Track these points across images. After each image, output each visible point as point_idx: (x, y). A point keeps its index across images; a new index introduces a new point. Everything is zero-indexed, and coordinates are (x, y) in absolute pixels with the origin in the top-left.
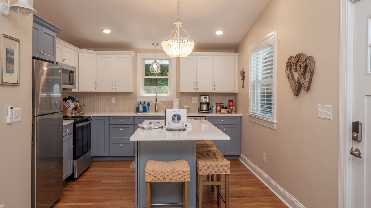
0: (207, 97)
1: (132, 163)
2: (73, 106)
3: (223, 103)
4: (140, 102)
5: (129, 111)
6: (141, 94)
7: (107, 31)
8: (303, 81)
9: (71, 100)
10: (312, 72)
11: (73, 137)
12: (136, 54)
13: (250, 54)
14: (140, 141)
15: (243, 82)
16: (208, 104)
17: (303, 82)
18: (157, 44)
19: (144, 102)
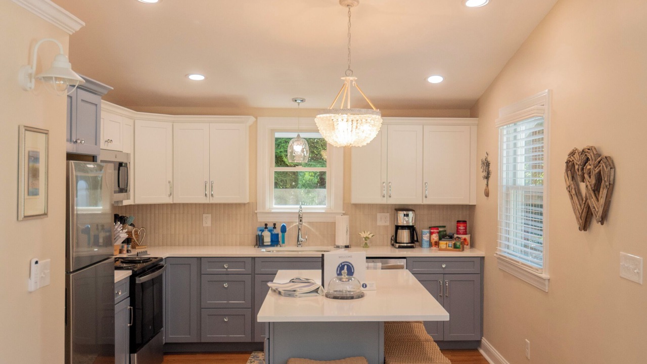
0: (411, 214)
1: (250, 358)
2: (124, 236)
3: (444, 227)
4: (266, 225)
5: (242, 244)
6: (268, 206)
7: (197, 77)
8: (594, 203)
9: (119, 223)
10: (611, 188)
11: (130, 306)
12: (256, 118)
13: (502, 128)
14: (273, 323)
15: (486, 183)
16: (412, 229)
17: (595, 205)
18: (302, 101)
19: (275, 225)
